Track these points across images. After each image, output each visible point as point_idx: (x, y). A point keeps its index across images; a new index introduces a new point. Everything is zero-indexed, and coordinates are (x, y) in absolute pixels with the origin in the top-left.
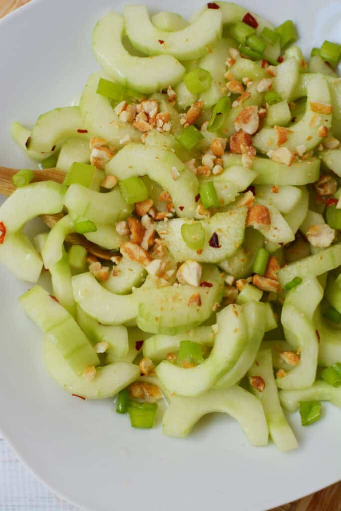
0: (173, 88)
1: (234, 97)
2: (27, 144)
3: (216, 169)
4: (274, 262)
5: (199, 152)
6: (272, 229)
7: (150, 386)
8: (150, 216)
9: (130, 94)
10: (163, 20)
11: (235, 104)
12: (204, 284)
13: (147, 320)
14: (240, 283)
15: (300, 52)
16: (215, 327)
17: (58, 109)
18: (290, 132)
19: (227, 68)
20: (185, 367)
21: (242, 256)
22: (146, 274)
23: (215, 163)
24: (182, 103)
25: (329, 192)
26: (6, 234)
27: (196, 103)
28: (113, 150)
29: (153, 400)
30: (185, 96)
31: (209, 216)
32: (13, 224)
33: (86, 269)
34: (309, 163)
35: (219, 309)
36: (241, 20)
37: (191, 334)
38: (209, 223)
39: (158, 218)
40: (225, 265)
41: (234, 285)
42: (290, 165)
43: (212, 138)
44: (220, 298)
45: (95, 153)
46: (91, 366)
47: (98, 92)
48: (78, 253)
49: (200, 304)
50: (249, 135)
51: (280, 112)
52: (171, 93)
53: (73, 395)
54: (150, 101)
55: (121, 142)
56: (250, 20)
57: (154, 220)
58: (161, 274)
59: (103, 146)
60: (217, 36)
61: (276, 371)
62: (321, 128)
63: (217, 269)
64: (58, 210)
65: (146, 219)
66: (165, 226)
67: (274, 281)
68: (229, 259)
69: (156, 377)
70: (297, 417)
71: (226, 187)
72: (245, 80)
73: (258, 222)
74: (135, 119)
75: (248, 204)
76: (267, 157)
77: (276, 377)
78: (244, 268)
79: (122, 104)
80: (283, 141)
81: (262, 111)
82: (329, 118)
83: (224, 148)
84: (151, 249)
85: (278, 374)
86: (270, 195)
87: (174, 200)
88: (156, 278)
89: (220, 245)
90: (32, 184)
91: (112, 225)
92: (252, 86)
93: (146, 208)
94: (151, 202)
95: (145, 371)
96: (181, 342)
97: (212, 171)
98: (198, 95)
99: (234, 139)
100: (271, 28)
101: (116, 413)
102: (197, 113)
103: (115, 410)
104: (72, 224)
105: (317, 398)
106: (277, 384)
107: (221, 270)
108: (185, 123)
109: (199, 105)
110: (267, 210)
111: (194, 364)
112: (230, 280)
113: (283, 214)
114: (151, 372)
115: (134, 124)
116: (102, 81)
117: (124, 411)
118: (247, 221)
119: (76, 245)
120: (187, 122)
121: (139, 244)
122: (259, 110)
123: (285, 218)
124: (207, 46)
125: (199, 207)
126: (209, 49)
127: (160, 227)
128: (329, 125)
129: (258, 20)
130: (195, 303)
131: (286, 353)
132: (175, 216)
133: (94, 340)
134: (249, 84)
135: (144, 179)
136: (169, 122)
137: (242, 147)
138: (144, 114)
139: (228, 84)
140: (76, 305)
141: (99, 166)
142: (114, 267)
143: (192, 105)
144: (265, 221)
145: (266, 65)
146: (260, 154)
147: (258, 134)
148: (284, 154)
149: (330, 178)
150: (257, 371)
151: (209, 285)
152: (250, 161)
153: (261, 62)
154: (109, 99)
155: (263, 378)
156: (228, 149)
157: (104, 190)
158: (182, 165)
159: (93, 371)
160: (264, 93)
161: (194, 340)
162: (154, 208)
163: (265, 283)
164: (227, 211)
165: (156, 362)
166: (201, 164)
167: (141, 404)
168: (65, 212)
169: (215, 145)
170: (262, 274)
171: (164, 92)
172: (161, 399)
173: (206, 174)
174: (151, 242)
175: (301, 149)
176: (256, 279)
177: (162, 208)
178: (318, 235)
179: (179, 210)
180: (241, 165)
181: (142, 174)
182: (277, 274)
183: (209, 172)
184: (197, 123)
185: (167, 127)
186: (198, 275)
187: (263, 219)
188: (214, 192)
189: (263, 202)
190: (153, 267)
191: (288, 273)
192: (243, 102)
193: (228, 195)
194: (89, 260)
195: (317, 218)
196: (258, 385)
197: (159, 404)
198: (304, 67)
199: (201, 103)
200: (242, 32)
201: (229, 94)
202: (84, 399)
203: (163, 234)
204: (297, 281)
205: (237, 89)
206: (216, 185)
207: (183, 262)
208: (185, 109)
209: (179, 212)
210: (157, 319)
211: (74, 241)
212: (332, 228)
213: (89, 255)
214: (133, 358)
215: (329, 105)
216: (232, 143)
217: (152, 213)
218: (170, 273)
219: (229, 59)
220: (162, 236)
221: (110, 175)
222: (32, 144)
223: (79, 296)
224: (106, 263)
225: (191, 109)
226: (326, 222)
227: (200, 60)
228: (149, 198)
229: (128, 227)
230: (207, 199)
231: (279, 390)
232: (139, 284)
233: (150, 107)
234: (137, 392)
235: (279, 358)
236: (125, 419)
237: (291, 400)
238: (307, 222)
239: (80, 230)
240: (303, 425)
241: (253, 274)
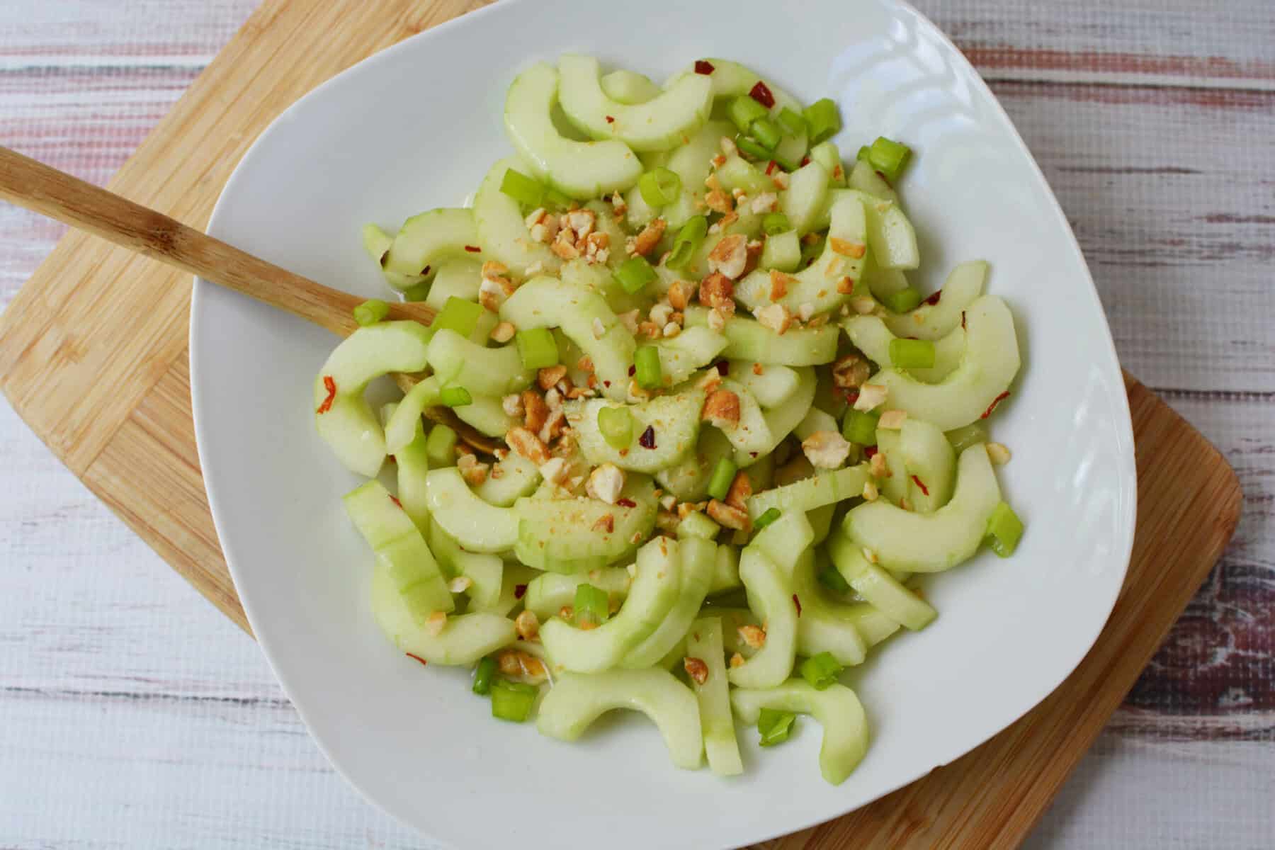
0: (622, 195)
1: (714, 218)
2: (384, 261)
3: (670, 328)
4: (743, 482)
5: (649, 298)
6: (740, 429)
7: (532, 659)
8: (560, 391)
9: (552, 197)
10: (619, 83)
11: (715, 228)
12: (623, 501)
13: (528, 545)
14: (683, 507)
15: (834, 152)
16: (631, 568)
17: (439, 211)
18: (792, 280)
19: (712, 170)
20: (584, 628)
21: (691, 466)
22: (540, 480)
23: (670, 318)
24: (634, 219)
25: (853, 382)
26: (336, 396)
27: (655, 222)
28: (512, 281)
29: (533, 681)
30: (640, 210)
31: (646, 399)
32: (346, 384)
33: (453, 461)
34: (816, 332)
35: (642, 543)
36: (748, 92)
37: (596, 577)
38: (644, 410)
39: (571, 395)
40: (663, 478)
41: (675, 510)
42: (782, 333)
43: (672, 279)
44: (647, 527)
45: (487, 285)
46: (438, 611)
47: (502, 189)
48: (443, 437)
49: (610, 529)
50: (728, 280)
51: (783, 248)
52: (618, 201)
53: (408, 654)
54: (583, 211)
55: (528, 272)
56: (762, 95)
57: (565, 398)
58: (563, 481)
59: (501, 276)
60: (700, 118)
61: (728, 657)
62: (842, 279)
63: (651, 483)
64: (417, 367)
65: (552, 395)
66: (579, 408)
67: (740, 513)
68: (672, 468)
69: (540, 643)
70: (755, 735)
71: (677, 357)
72: (735, 191)
73: (718, 416)
74: (555, 239)
75: (708, 387)
76: (754, 318)
77: (728, 665)
78: (694, 487)
79: (538, 213)
80: (779, 294)
81: (754, 243)
82: (860, 264)
83: (689, 297)
84: (554, 442)
85: (733, 660)
86: (749, 374)
87: (597, 370)
88: (555, 486)
89: (656, 443)
90: (384, 323)
91: (496, 399)
92: (744, 202)
93: (554, 378)
94: (563, 370)
95: (523, 630)
96: (578, 587)
97: (662, 330)
98: (661, 209)
99: (706, 284)
100: (796, 109)
101: (471, 692)
102: (655, 238)
103: (472, 686)
104: (437, 390)
105: (791, 707)
106: (728, 676)
107: (658, 486)
108: (632, 253)
109: (659, 226)
110: (736, 399)
111: (595, 623)
112: (668, 502)
113: (763, 409)
114: (534, 634)
115: (553, 246)
116: (509, 170)
117: (484, 691)
118: (703, 411)
119: (441, 424)
120: (636, 251)
121: (536, 432)
122: (749, 240)
123: (766, 419)
124: (682, 131)
125: (632, 383)
126: (686, 137)
127: (570, 410)
128: (855, 276)
129: (777, 95)
130: (604, 528)
131: (747, 627)
132: (600, 395)
133: (450, 573)
134: (741, 199)
135: (555, 331)
136: (607, 249)
137: (712, 297)
138: (569, 232)
139: (708, 196)
140: (429, 516)
141: (491, 305)
142: (496, 464)
143: (648, 224)
144: (730, 415)
145: (775, 168)
146: (743, 311)
147: (743, 280)
148: (773, 315)
149: (856, 360)
150: (696, 650)
151: (632, 505)
152: (721, 321)
153: (766, 165)
154: (521, 204)
155: (704, 660)
156: (695, 300)
157: (493, 344)
158: (614, 318)
159: (440, 621)
160: (762, 216)
161: (600, 587)
162: (567, 379)
163: (725, 514)
164: (675, 394)
165: (542, 620)
166: (648, 319)
167: (513, 684)
168: (429, 372)
169: (673, 290)
170: (722, 499)
171: (608, 199)
172: (545, 682)
173: (652, 334)
174: (556, 432)
175: (806, 310)
176: (713, 505)
177: (580, 381)
178: (820, 448)
179: (604, 386)
180: (707, 326)
181: (552, 325)
182: (746, 502)
183: (657, 332)
184: (652, 254)
185: (603, 255)
186: (616, 487)
187: (726, 413)
188: (657, 363)
189: (733, 386)
190: (552, 468)
191: (763, 502)
192: (726, 228)
193: (678, 369)
194: (459, 450)
195: (827, 422)
196: (695, 673)
197: (543, 689)
198: (841, 177)
199: (662, 221)
200: (745, 112)
201: (708, 213)
202: (423, 662)
203: (574, 420)
204: (773, 515)
205: (720, 206)
206: (662, 352)
207: (598, 466)
208: (637, 229)
209: (605, 391)
210: (541, 544)
211: (438, 418)
212: (847, 440)
213: (460, 442)
214: (508, 608)
215: (861, 243)
216: (702, 289)
217: (563, 387)
218: (577, 481)
219: (717, 156)
220: (571, 423)
221: (505, 321)
222: (392, 259)
223: (434, 502)
224: (483, 457)
225: (646, 230)
226: (841, 430)
227: (672, 151)
228: (561, 362)
229: (522, 404)
230: (645, 374)
231: (732, 687)
232: (530, 493)
233: (581, 221)
234: (509, 664)
235: (737, 636)
236: (485, 704)
237: (749, 704)
238: (807, 423)
239: (448, 402)
240: (761, 745)
241: (709, 499)
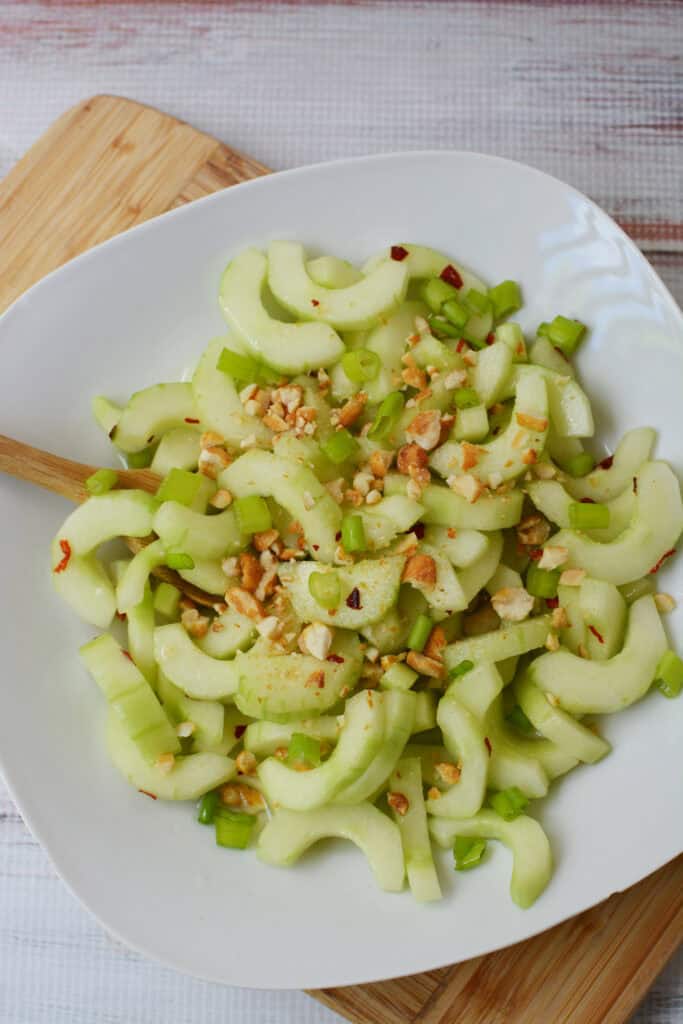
0: (327, 371)
1: (409, 393)
2: (112, 435)
3: (372, 496)
4: (439, 635)
5: (353, 467)
6: (437, 590)
7: (252, 792)
8: (273, 552)
9: (264, 374)
10: (323, 269)
11: (411, 403)
12: (333, 657)
13: (247, 700)
14: (385, 660)
15: (517, 329)
16: (340, 719)
17: (161, 386)
18: (482, 452)
19: (407, 348)
20: (298, 769)
21: (392, 623)
22: (257, 635)
23: (372, 486)
24: (338, 392)
25: (535, 540)
26: (71, 558)
27: (357, 396)
28: (230, 453)
29: (251, 810)
30: (343, 385)
31: (352, 563)
32: (81, 545)
33: (176, 618)
34: (503, 500)
35: (350, 695)
36: (438, 275)
37: (308, 724)
38: (350, 573)
39: (284, 556)
40: (368, 634)
41: (378, 661)
42: (474, 502)
43: (372, 448)
44: (354, 680)
45: (205, 456)
46: (167, 753)
47: (218, 368)
48: (168, 595)
49: (322, 684)
50: (425, 451)
51: (473, 421)
52: (323, 377)
53: (141, 791)
54: (291, 387)
55: (243, 444)
56: (451, 277)
57: (279, 559)
58: (277, 637)
59: (217, 446)
60: (396, 300)
61: (427, 788)
62: (526, 452)
63: (357, 637)
64: (145, 533)
65: (266, 556)
66: (291, 569)
67: (435, 662)
68: (375, 626)
69: (258, 778)
70: (450, 859)
71: (379, 526)
72: (429, 369)
73: (417, 579)
74: (267, 412)
75: (408, 551)
76: (447, 486)
77: (426, 798)
78: (396, 641)
79: (250, 389)
80: (470, 464)
81: (447, 417)
82: (542, 437)
83: (388, 465)
84: (270, 598)
85: (430, 793)
86: (443, 539)
87: (307, 536)
88: (269, 642)
89: (362, 604)
90: (113, 492)
91: (216, 561)
92: (437, 378)
93: (268, 541)
94: (276, 534)
95: (243, 768)
96: (293, 735)
97: (365, 497)
98: (361, 385)
99: (403, 455)
100: (482, 289)
101: (197, 823)
102: (356, 411)
103: (197, 817)
104: (162, 554)
105: (482, 834)
106: (426, 806)
107: (362, 639)
108: (337, 425)
109: (360, 400)
110: (433, 563)
111: (309, 766)
112: (372, 654)
113: (457, 569)
114: (252, 771)
115: (265, 419)
116: (225, 350)
117: (209, 821)
118: (403, 574)
119: (167, 582)
120: (340, 423)
121: (252, 591)
122: (443, 415)
123: (460, 579)
124: (381, 314)
125: (339, 548)
126: (384, 319)
127: (283, 570)
128: (539, 447)
129: (465, 276)
130: (315, 684)
131: (443, 765)
132: (308, 558)
133: (177, 718)
134: (434, 376)
135: (269, 501)
136: (314, 423)
137: (410, 468)
138: (280, 407)
139: (405, 373)
140: (157, 666)
141: (210, 474)
142: (216, 619)
143: (350, 398)
144: (428, 578)
145: (465, 347)
146: (437, 479)
147: (437, 450)
148: (466, 485)
149: (539, 520)
150: (397, 786)
151: (339, 660)
152: (418, 491)
153: (455, 343)
154: (235, 379)
155: (405, 795)
156: (394, 467)
157: (213, 511)
158: (320, 489)
159: (169, 763)
160: (454, 391)
161: (310, 734)
162: (280, 541)
163: (423, 664)
164: (378, 558)
165: (261, 757)
166: (351, 487)
167: (235, 814)
168: (154, 537)
169: (374, 460)
170: (420, 649)
171: (314, 374)
172: (263, 811)
173: (357, 501)
174: (270, 591)
175: (495, 479)
176: (412, 657)
177: (291, 542)
178: (508, 602)
179: (313, 549)
180: (406, 495)
181: (266, 494)
182: (442, 652)
183: (361, 499)
184: (354, 426)
185: (310, 428)
186: (326, 645)
187: (424, 577)
188: (361, 530)
189: (430, 550)
190: (267, 626)
191: (458, 653)
192: (421, 403)
193: (380, 536)
194: (183, 605)
195: (512, 577)
196: (398, 806)
197: (260, 818)
198: (523, 353)
199: (363, 396)
200: (436, 294)
201: (405, 388)
202: (154, 797)
203: (286, 581)
204: (467, 666)
205: (416, 382)
206: (366, 520)
207: (310, 624)
208: (340, 401)
209: (314, 553)
210: (260, 700)
211: (163, 576)
212: (531, 594)
213: (184, 598)
214: (229, 747)
215: (543, 418)
216: (400, 458)
217: (276, 549)
218: (290, 637)
219: (412, 335)
220: (284, 584)
221: (224, 489)
222: (119, 435)
223: (161, 654)
224: (205, 611)
225: (349, 403)
226: (525, 586)
227: (370, 330)
228: (274, 527)
229: (239, 566)
230: (351, 540)
231: (430, 816)
232: (247, 647)
233: (290, 396)
234: (231, 796)
235: (434, 770)
236: (209, 833)
237: (445, 832)
238: (495, 579)
239: (172, 564)
240: (456, 869)
241: (408, 650)
